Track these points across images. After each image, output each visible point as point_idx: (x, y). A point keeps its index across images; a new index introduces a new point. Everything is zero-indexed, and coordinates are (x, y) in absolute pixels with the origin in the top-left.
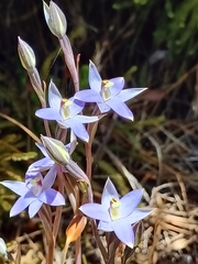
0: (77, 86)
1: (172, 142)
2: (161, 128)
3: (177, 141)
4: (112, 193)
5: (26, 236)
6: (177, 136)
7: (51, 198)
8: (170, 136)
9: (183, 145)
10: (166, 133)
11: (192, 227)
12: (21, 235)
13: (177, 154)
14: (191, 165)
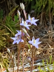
0: (26, 19)
1: (36, 31)
2: (33, 28)
3: (37, 31)
4: (34, 39)
5: (5, 52)
6: (37, 30)
7: (21, 40)
8: (35, 30)
9: (38, 32)
10: (34, 29)
11: (41, 49)
12: (4, 52)
13: (37, 34)
14: (40, 36)
